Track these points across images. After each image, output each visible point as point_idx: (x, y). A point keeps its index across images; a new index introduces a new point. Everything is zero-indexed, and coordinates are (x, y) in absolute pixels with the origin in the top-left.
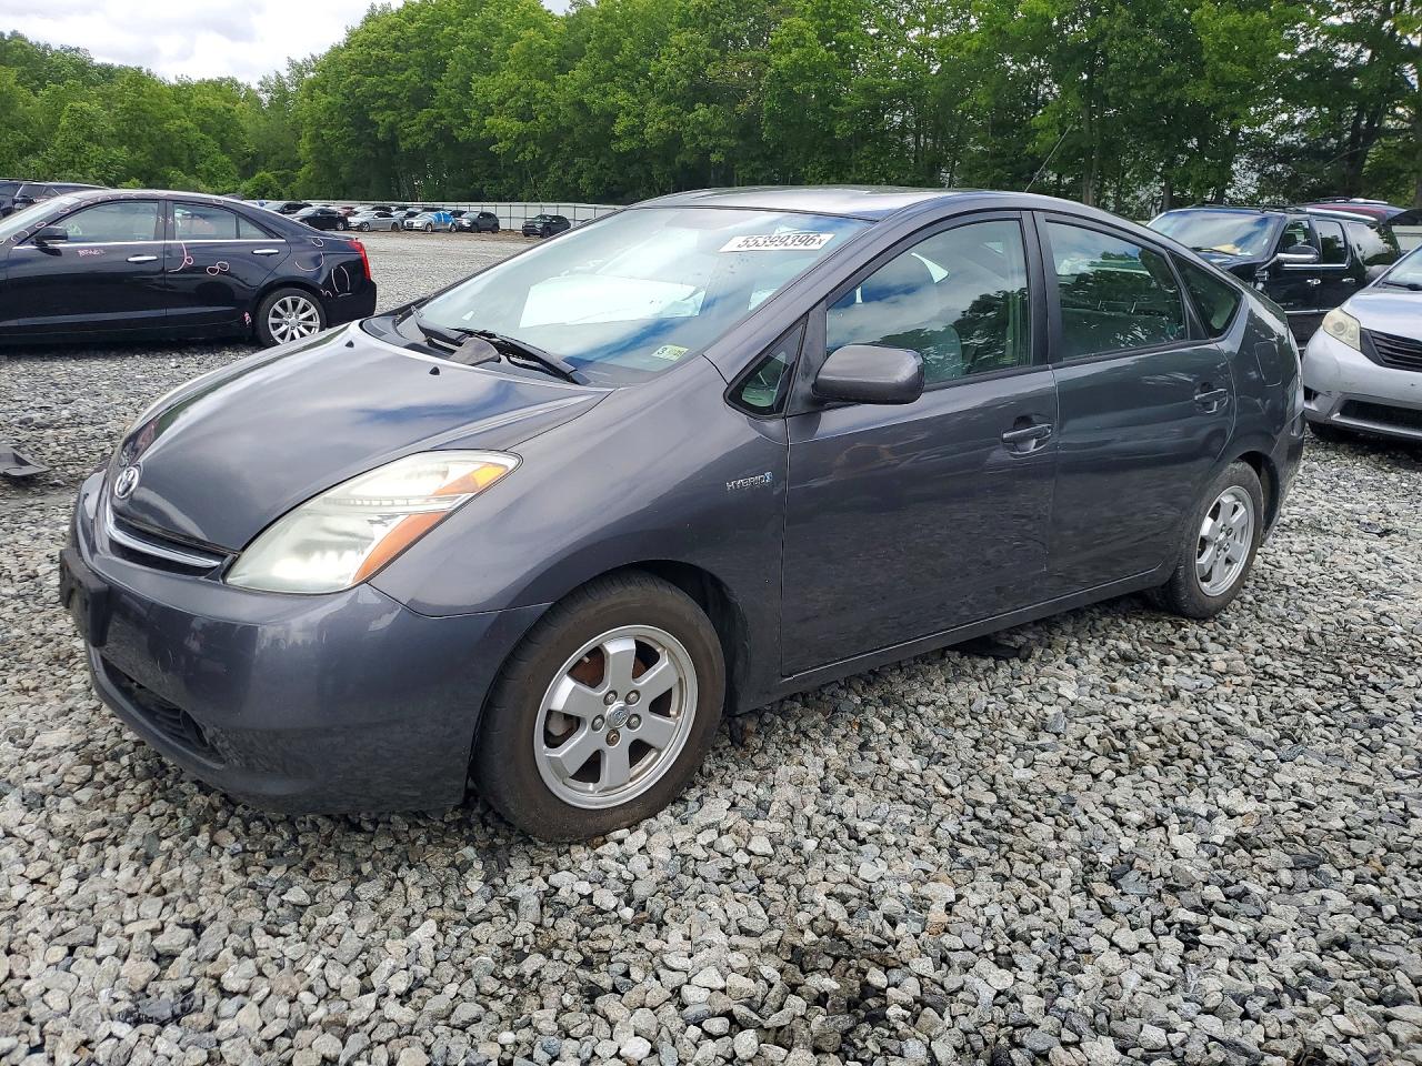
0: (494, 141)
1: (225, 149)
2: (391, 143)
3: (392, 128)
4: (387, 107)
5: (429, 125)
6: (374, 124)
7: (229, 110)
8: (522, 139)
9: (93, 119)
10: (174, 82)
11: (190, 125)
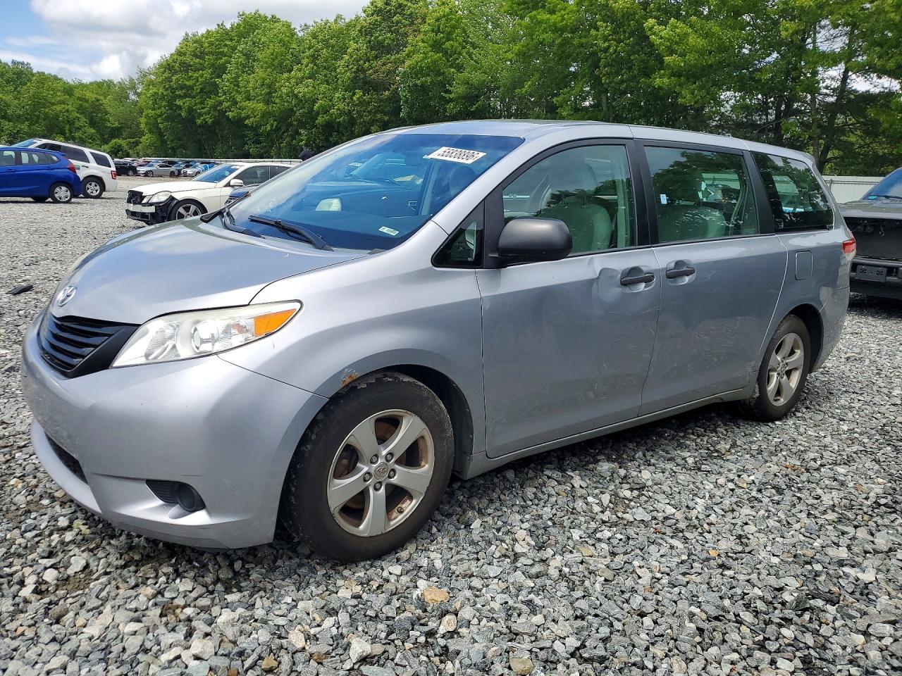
0: (248, 117)
1: (92, 123)
2: (191, 120)
3: (190, 110)
4: (186, 96)
5: (214, 107)
6: (180, 108)
7: (98, 100)
8: (266, 115)
9: (8, 105)
10: (71, 83)
11: (70, 108)
